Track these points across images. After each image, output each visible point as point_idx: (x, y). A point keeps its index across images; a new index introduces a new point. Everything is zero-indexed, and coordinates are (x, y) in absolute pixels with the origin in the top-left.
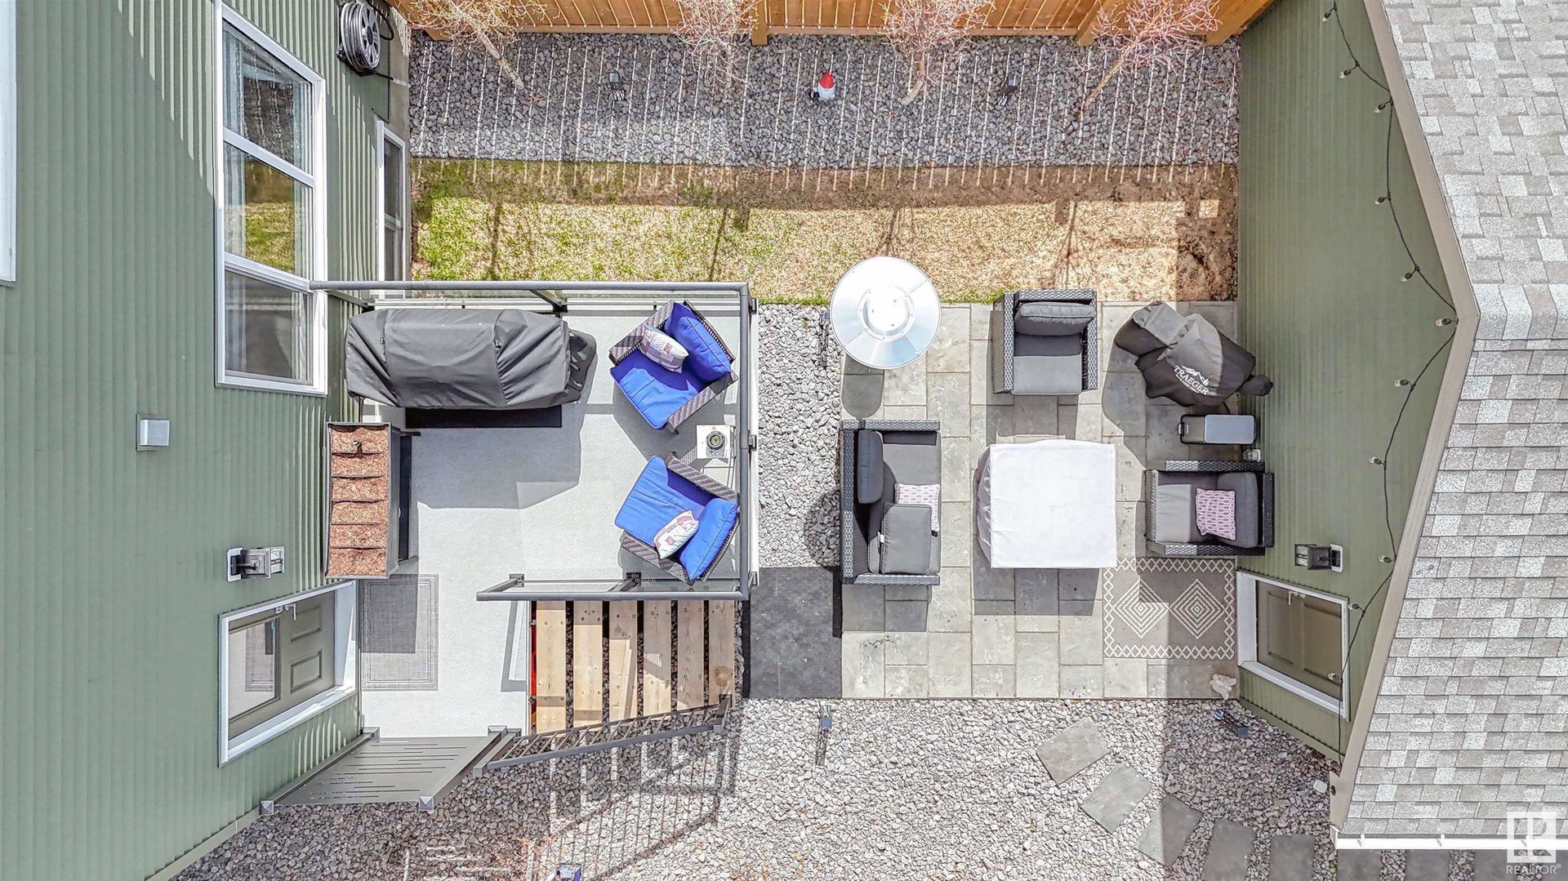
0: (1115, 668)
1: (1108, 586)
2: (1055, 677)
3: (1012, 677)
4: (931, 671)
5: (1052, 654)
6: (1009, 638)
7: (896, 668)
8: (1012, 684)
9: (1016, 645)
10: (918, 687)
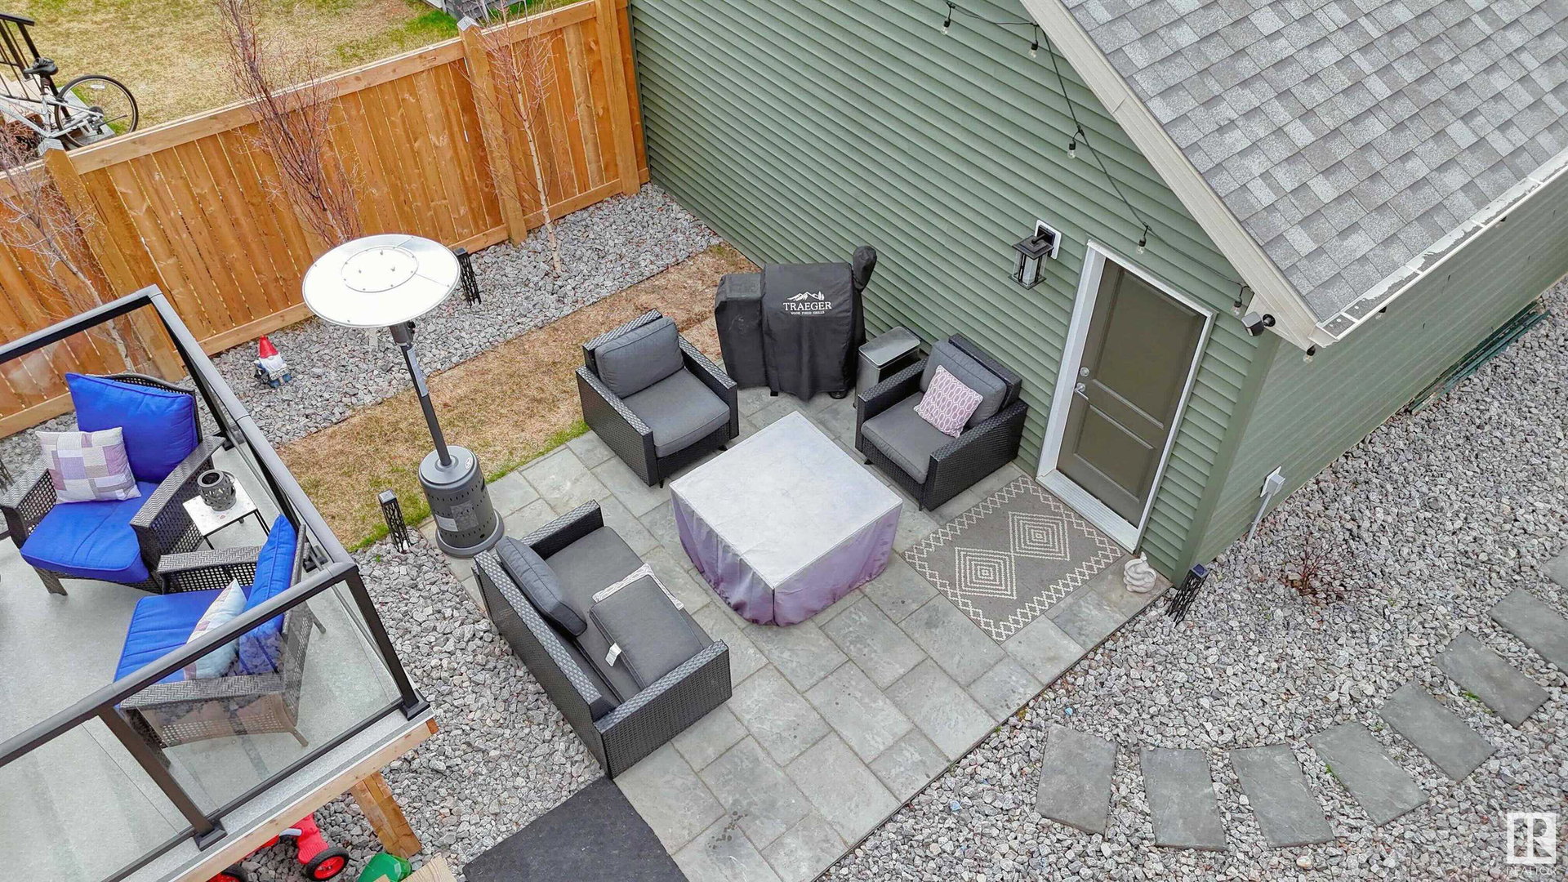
0: (1023, 648)
1: (932, 576)
2: (970, 705)
3: (924, 742)
6: (883, 704)
7: (777, 843)
9: (896, 704)
10: (825, 845)
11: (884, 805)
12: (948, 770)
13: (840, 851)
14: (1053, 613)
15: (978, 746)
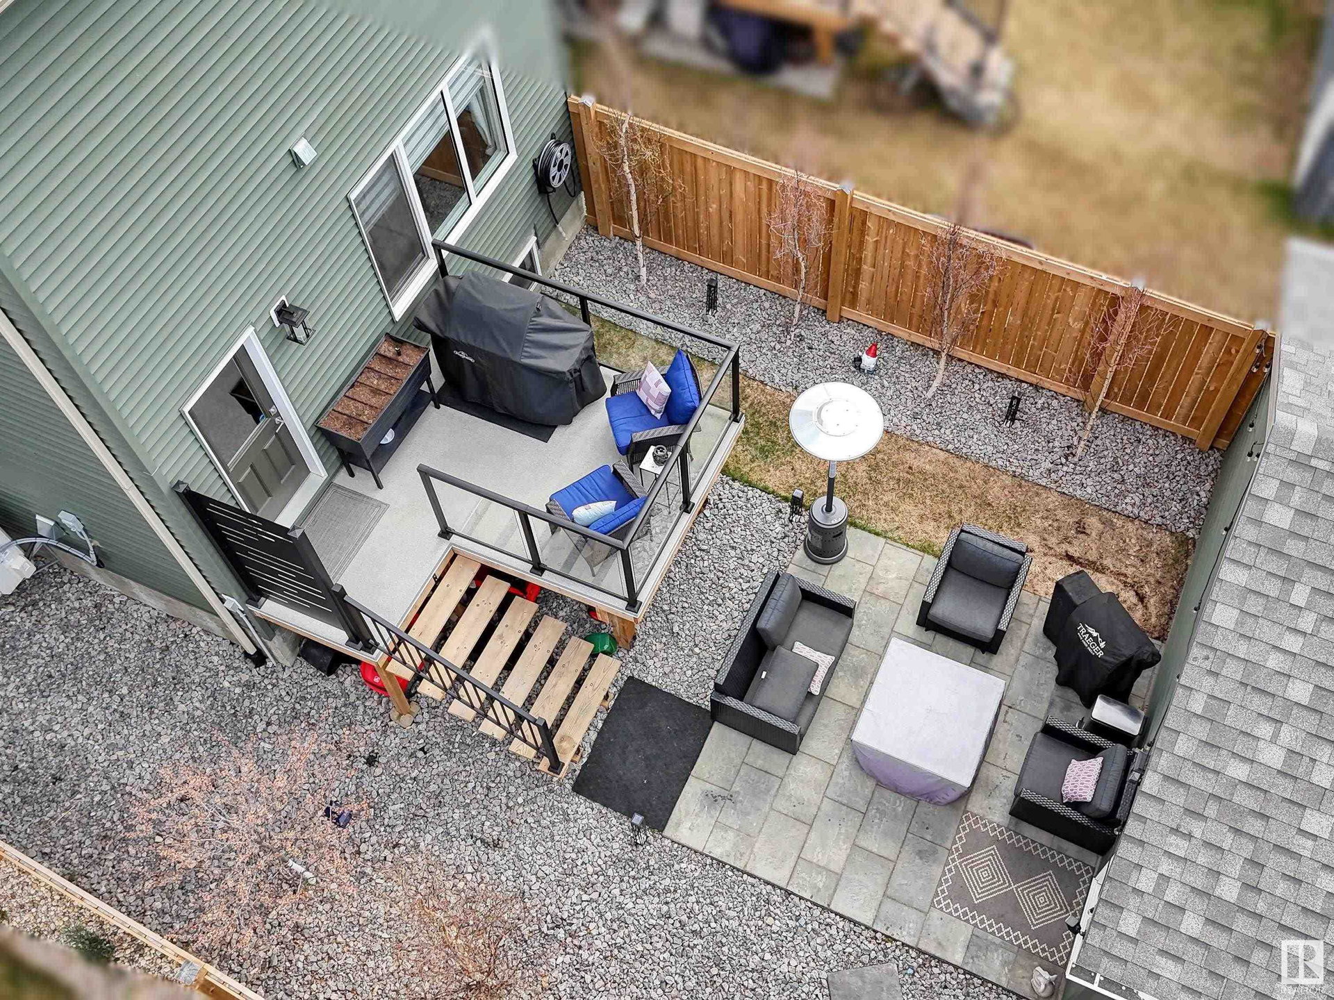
0: (939, 922)
1: (961, 838)
2: (875, 904)
3: (833, 886)
4: (757, 845)
5: (881, 880)
6: (845, 848)
7: (726, 828)
8: (831, 891)
9: (849, 856)
10: (738, 855)
11: (780, 878)
12: (823, 908)
13: (740, 865)
14: (980, 933)
15: (850, 920)
